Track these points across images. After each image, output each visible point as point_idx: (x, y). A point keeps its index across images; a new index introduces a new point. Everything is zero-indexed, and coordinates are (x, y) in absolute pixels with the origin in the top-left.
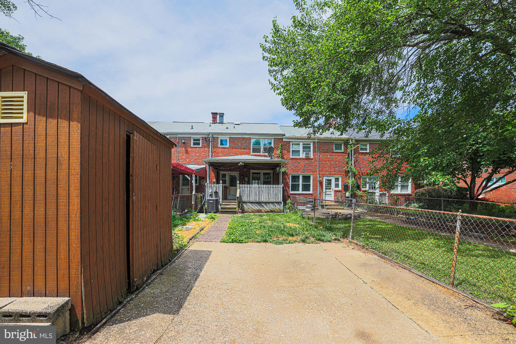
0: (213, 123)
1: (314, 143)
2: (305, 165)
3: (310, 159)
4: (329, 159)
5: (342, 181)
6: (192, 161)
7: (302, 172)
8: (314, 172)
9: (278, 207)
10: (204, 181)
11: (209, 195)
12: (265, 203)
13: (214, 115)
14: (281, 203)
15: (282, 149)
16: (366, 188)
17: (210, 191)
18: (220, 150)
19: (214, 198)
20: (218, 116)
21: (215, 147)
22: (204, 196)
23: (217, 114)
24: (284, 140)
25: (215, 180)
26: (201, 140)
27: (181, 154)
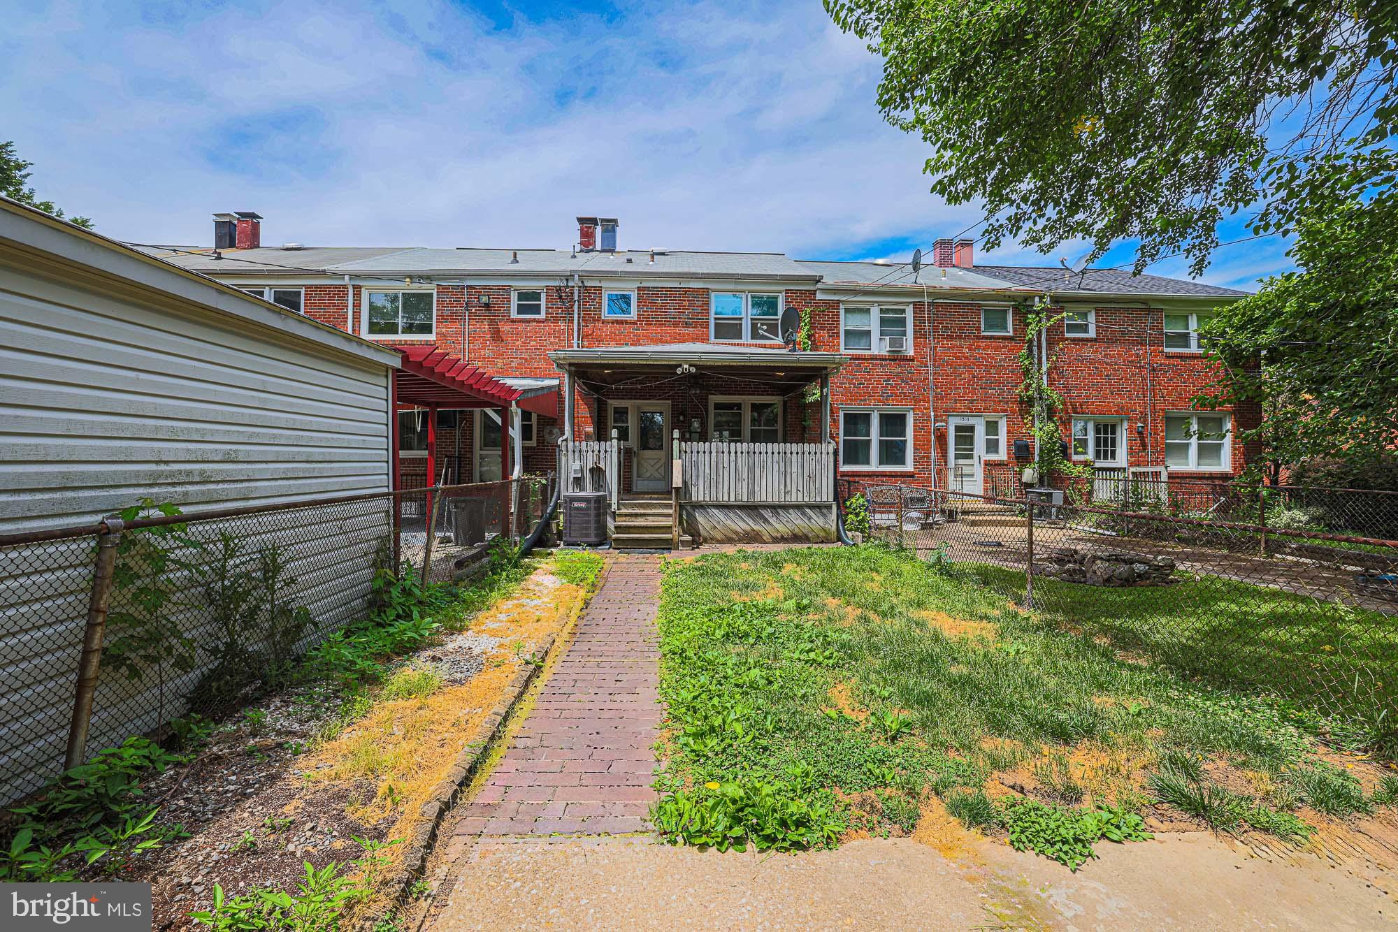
0: (581, 251)
1: (918, 306)
2: (889, 379)
3: (906, 359)
4: (966, 358)
5: (1008, 432)
6: (514, 364)
7: (879, 401)
8: (917, 401)
9: (817, 522)
10: (556, 431)
11: (571, 480)
12: (774, 508)
13: (587, 224)
14: (829, 507)
15: (813, 327)
16: (1086, 453)
17: (577, 465)
18: (608, 329)
19: (589, 492)
20: (599, 230)
21: (590, 317)
22: (554, 481)
23: (594, 221)
24: (819, 296)
25: (590, 429)
26: (543, 296)
27: (478, 344)
